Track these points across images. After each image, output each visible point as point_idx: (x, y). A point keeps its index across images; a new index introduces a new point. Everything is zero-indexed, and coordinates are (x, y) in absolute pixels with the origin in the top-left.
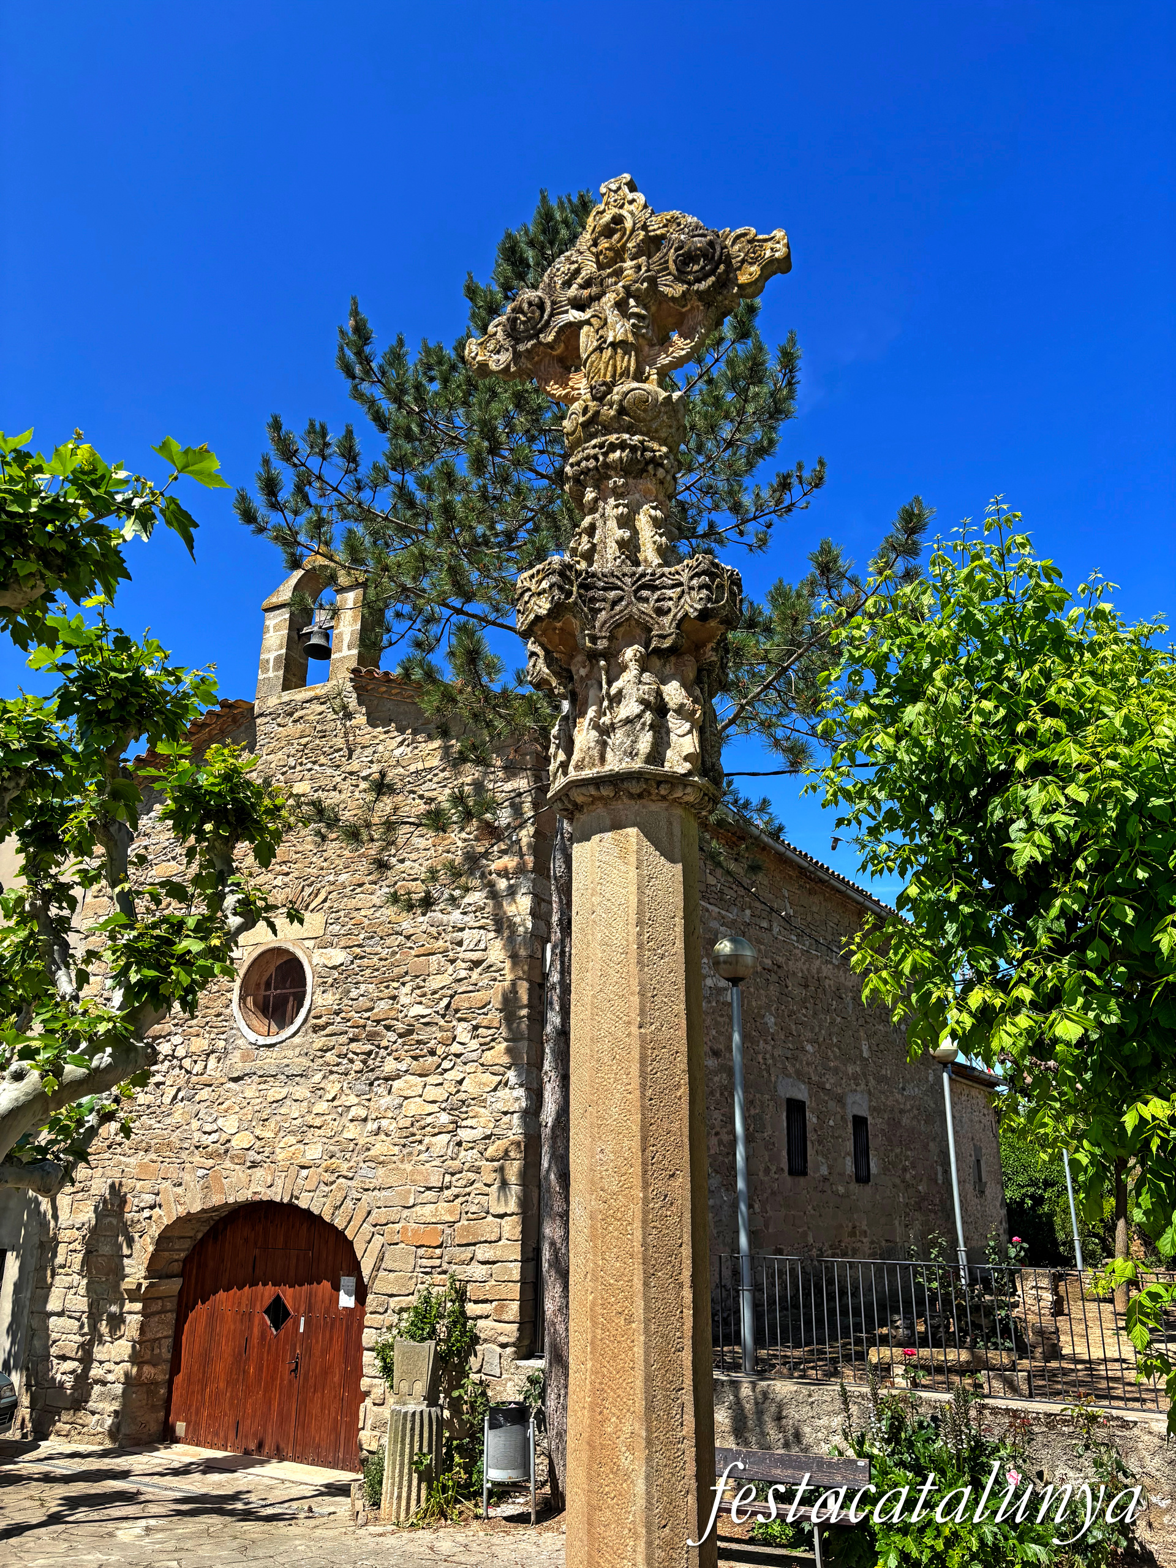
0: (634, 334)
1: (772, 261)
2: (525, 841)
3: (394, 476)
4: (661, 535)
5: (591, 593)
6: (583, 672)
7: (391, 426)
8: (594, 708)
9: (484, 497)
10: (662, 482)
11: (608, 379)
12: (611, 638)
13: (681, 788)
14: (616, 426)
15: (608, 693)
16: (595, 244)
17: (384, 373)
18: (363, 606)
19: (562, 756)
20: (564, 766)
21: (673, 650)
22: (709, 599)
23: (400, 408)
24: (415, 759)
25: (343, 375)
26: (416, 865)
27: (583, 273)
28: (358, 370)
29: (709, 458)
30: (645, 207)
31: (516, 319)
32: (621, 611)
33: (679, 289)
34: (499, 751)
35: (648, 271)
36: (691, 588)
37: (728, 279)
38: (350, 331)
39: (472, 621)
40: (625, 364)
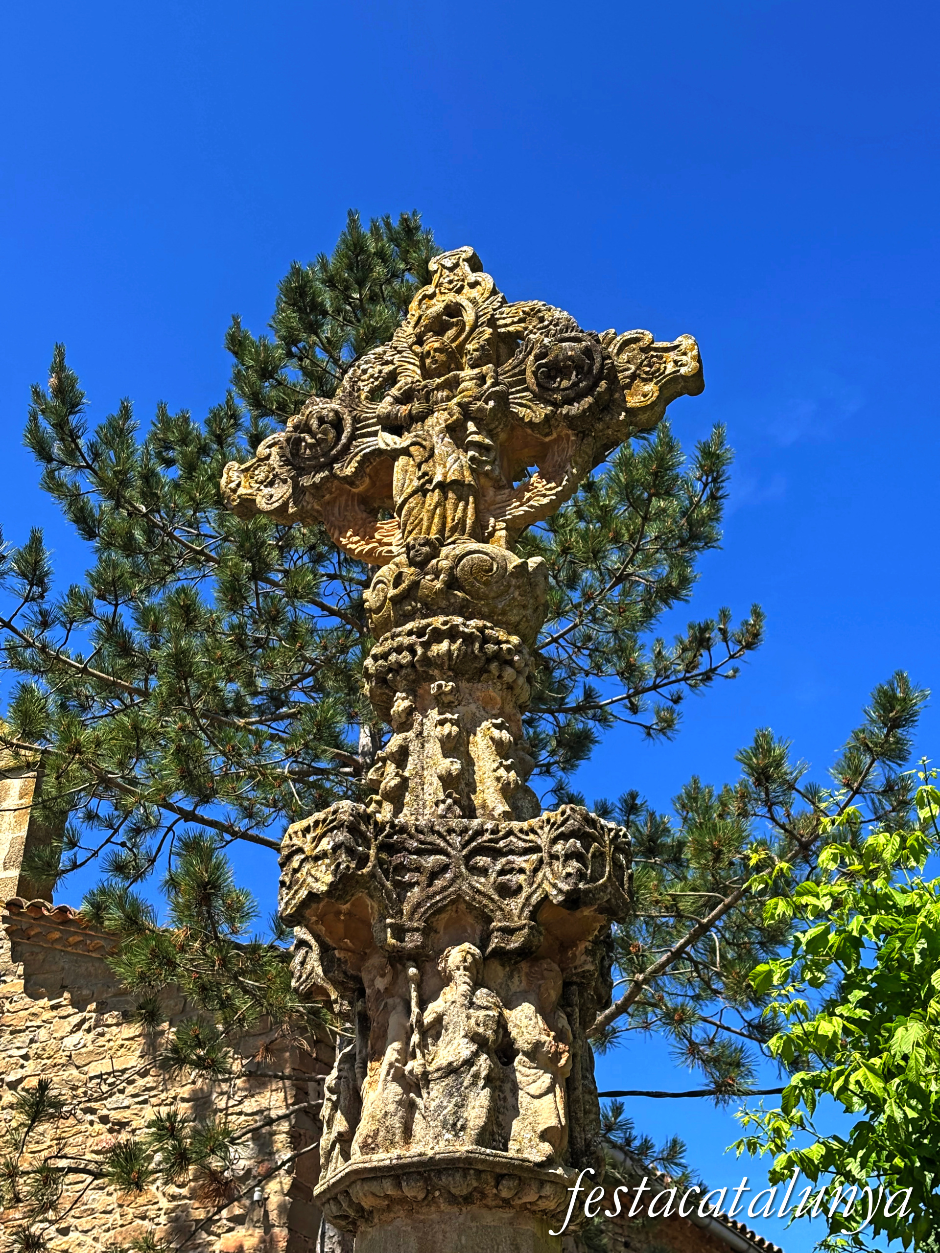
0: (473, 471)
1: (676, 378)
2: (274, 1201)
3: (101, 608)
4: (508, 769)
5: (397, 859)
6: (381, 984)
7: (102, 531)
8: (397, 1045)
9: (240, 643)
10: (510, 687)
11: (433, 536)
12: (427, 931)
13: (534, 1186)
14: (443, 604)
15: (419, 1021)
16: (420, 342)
17: (96, 456)
18: (34, 807)
19: (340, 1124)
20: (344, 1140)
21: (523, 952)
22: (581, 876)
23: (118, 506)
24: (98, 1055)
25: (34, 456)
26: (88, 1239)
27: (402, 381)
28: (57, 449)
29: (588, 598)
30: (494, 292)
31: (300, 440)
32: (444, 889)
33: (541, 411)
34: (239, 1044)
35: (494, 385)
36: (554, 857)
37: (612, 401)
38: (49, 393)
39: (211, 831)
40: (459, 514)
